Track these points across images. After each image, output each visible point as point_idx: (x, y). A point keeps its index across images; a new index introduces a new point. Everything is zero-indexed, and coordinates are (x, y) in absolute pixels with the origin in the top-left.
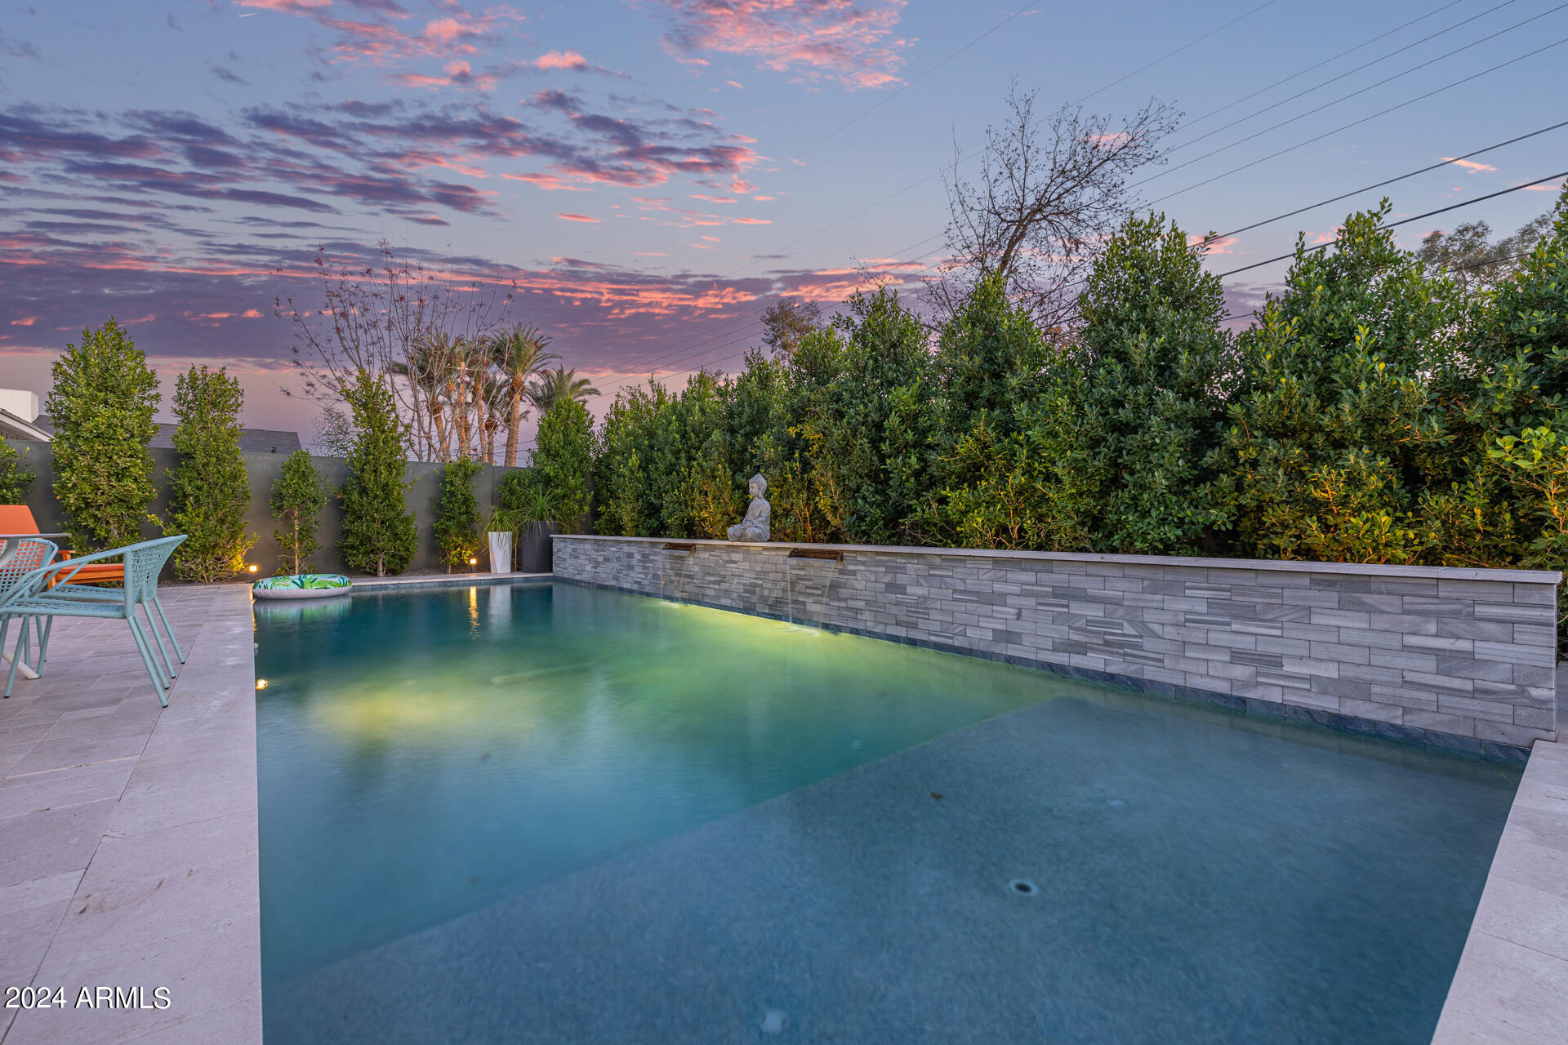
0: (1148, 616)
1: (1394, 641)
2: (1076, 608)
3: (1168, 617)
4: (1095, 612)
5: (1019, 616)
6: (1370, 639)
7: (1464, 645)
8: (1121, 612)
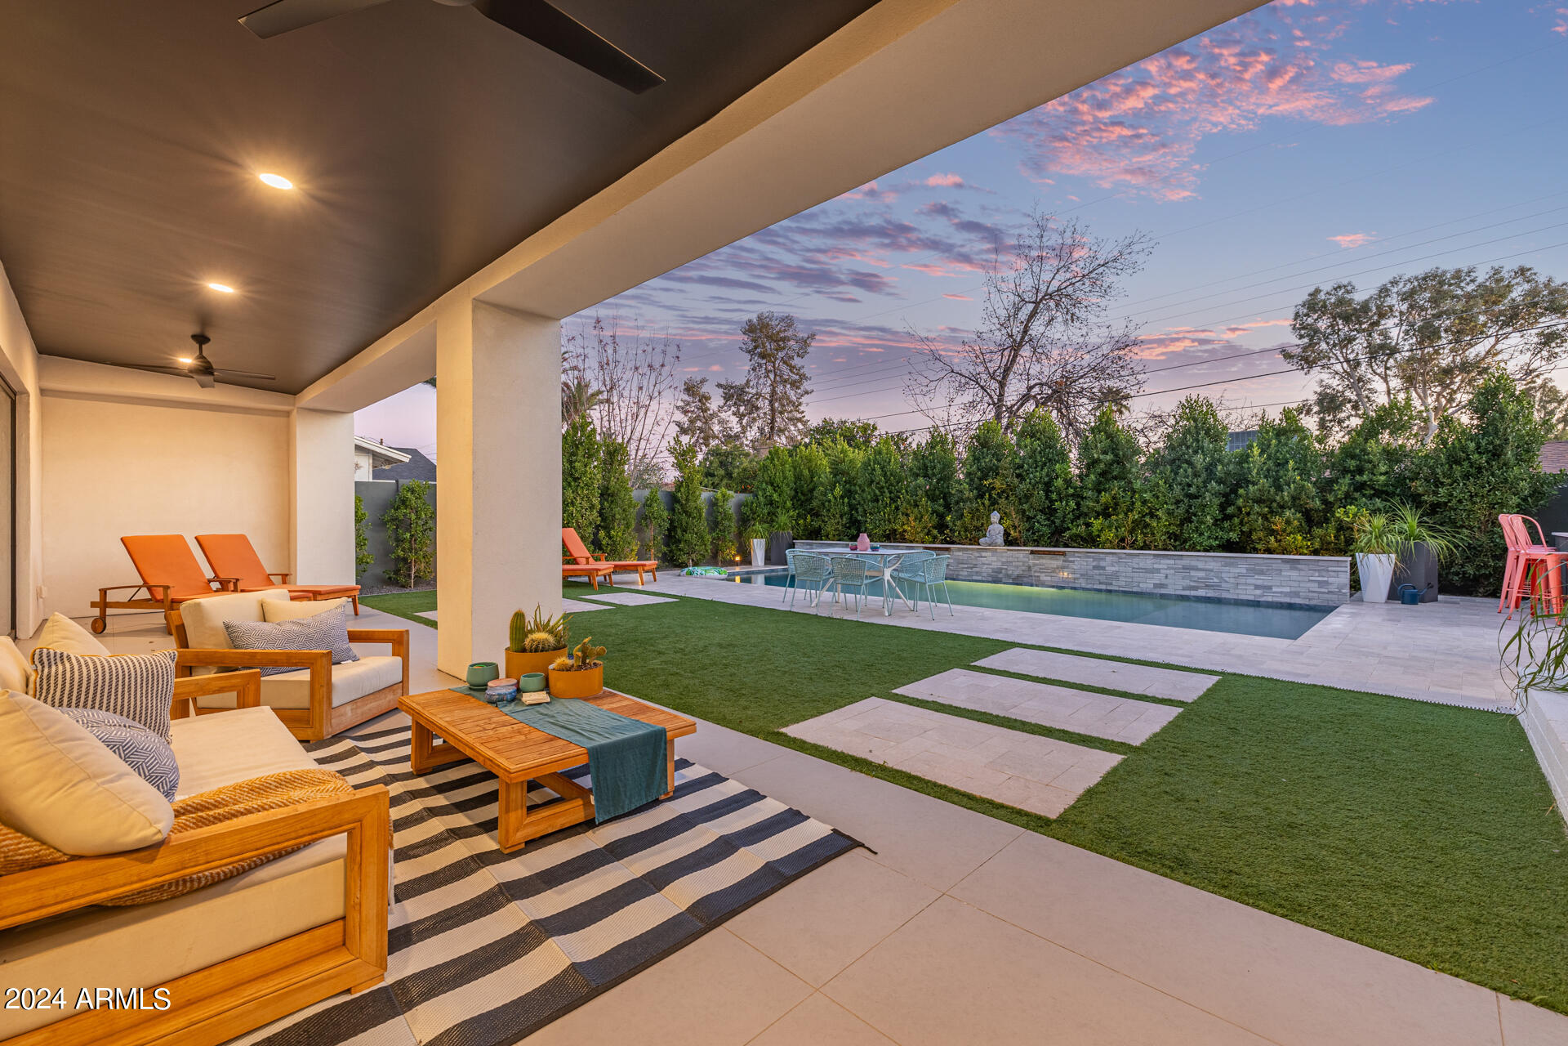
0: (1223, 575)
1: (1306, 579)
2: (1193, 573)
3: (1231, 575)
4: (1202, 574)
5: (1166, 577)
6: (1299, 579)
7: (1325, 579)
8: (1212, 574)
